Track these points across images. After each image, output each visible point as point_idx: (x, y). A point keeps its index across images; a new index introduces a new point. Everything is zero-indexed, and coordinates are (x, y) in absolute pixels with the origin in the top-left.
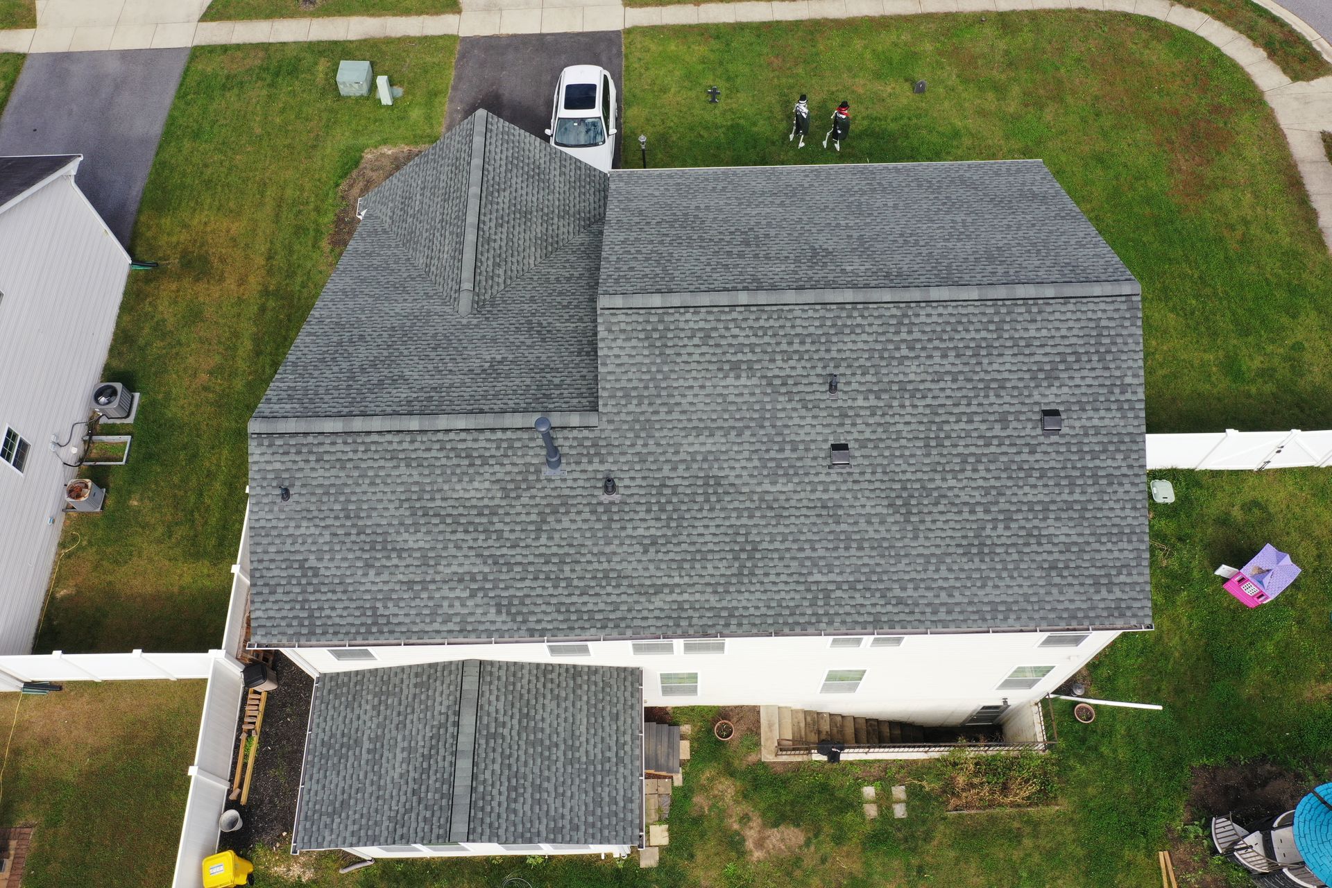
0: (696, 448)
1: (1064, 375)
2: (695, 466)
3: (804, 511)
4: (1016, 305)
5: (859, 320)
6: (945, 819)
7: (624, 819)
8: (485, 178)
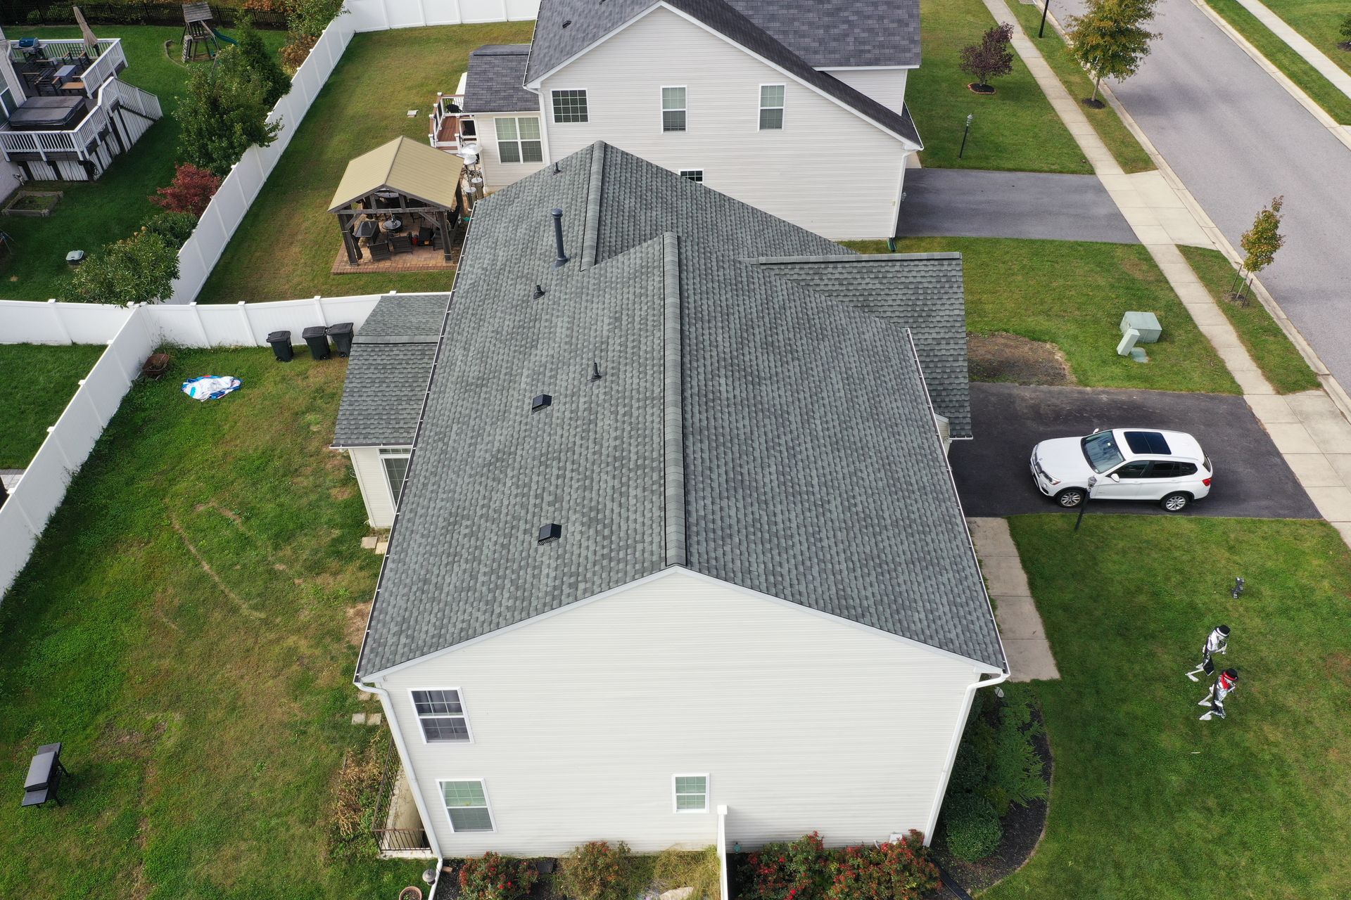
0: (559, 326)
1: (592, 532)
2: (546, 330)
3: (504, 400)
4: (660, 471)
5: (650, 372)
6: (341, 755)
7: (352, 433)
8: (883, 264)
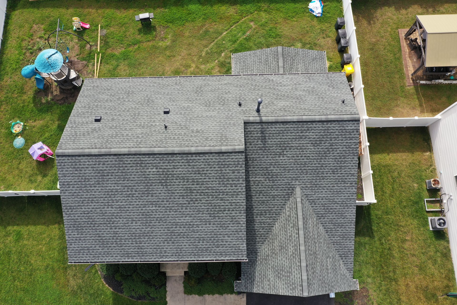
0: (212, 113)
1: (90, 130)
2: (213, 109)
3: (180, 100)
8: (299, 257)
